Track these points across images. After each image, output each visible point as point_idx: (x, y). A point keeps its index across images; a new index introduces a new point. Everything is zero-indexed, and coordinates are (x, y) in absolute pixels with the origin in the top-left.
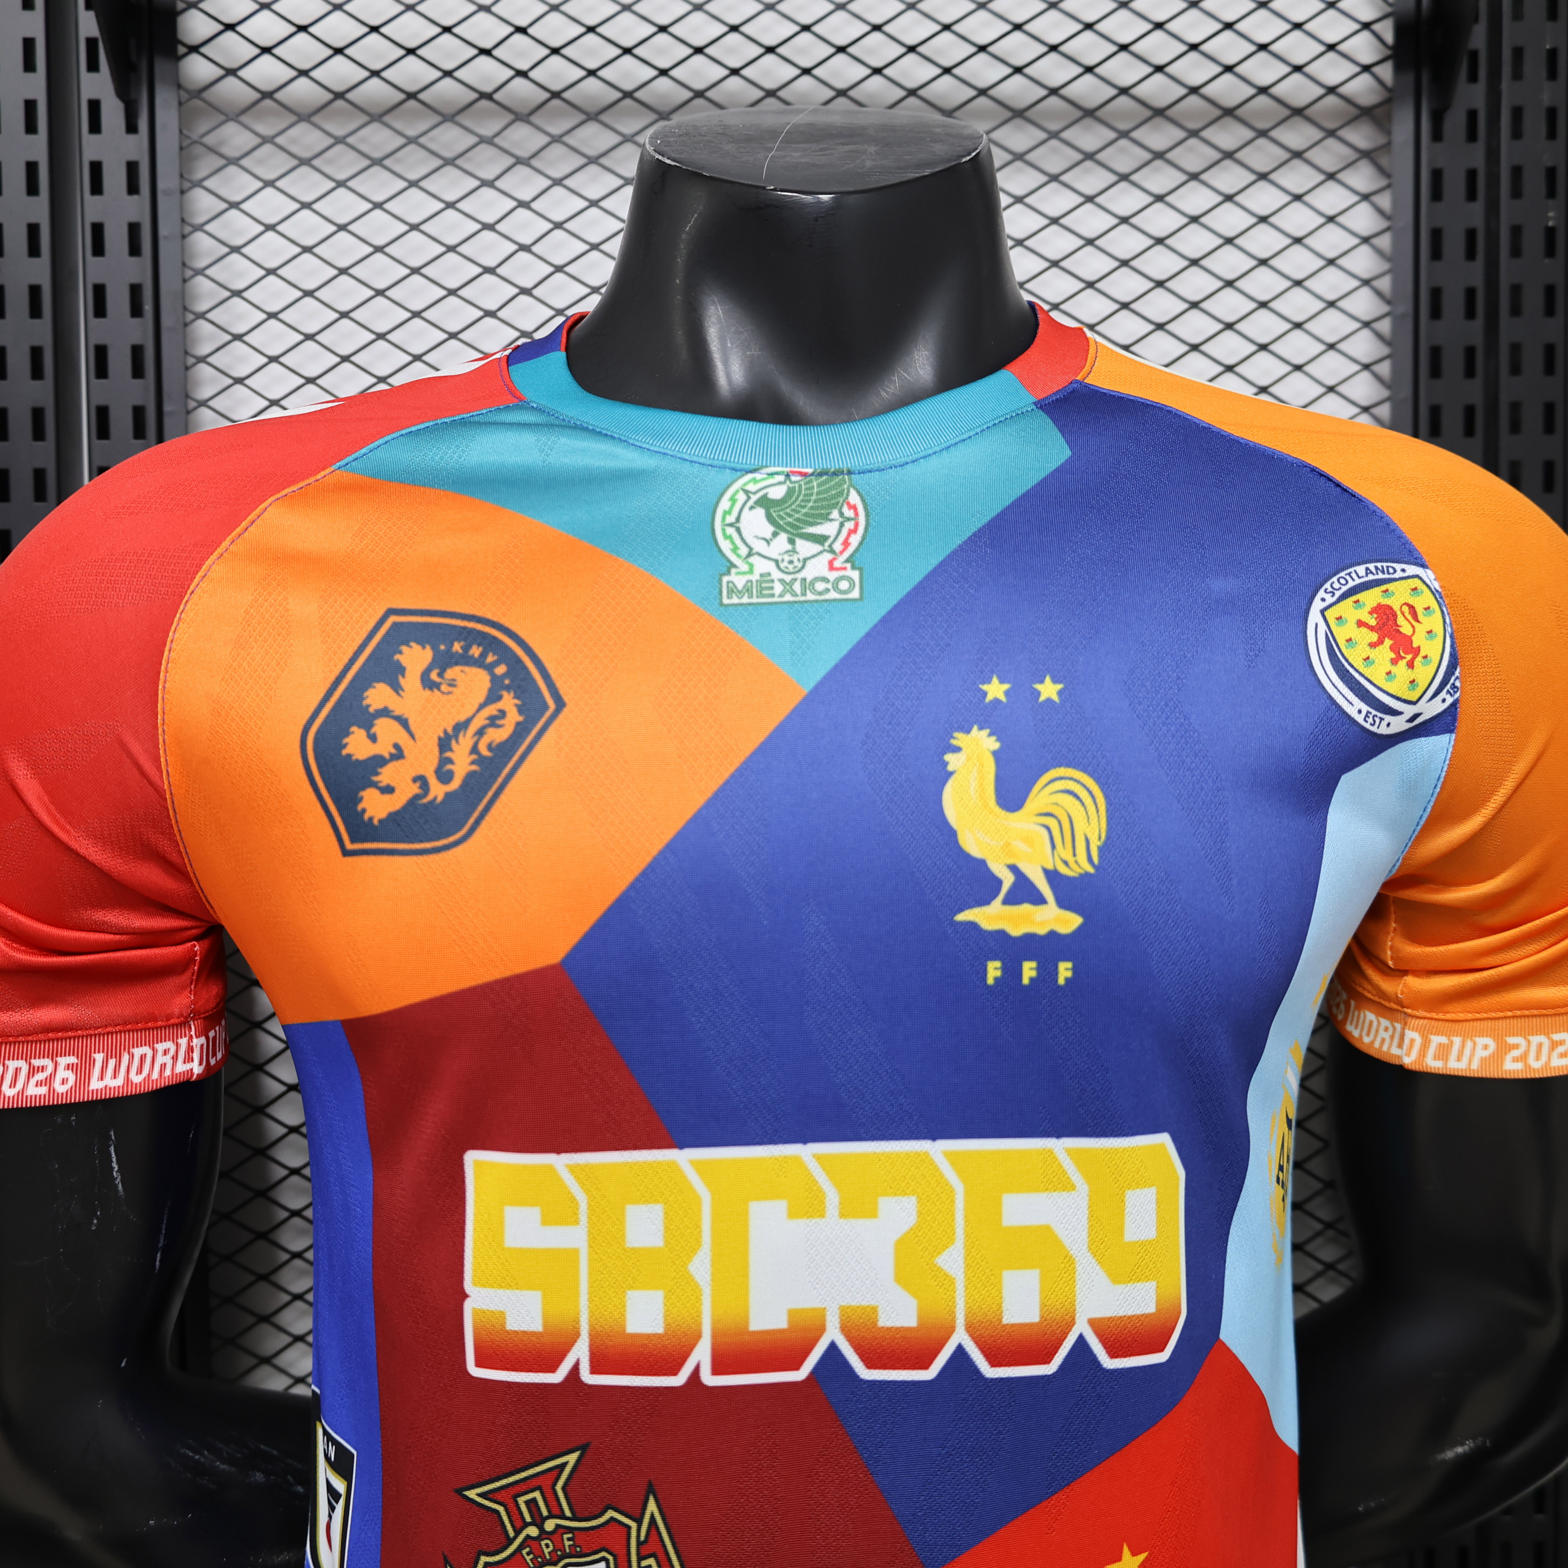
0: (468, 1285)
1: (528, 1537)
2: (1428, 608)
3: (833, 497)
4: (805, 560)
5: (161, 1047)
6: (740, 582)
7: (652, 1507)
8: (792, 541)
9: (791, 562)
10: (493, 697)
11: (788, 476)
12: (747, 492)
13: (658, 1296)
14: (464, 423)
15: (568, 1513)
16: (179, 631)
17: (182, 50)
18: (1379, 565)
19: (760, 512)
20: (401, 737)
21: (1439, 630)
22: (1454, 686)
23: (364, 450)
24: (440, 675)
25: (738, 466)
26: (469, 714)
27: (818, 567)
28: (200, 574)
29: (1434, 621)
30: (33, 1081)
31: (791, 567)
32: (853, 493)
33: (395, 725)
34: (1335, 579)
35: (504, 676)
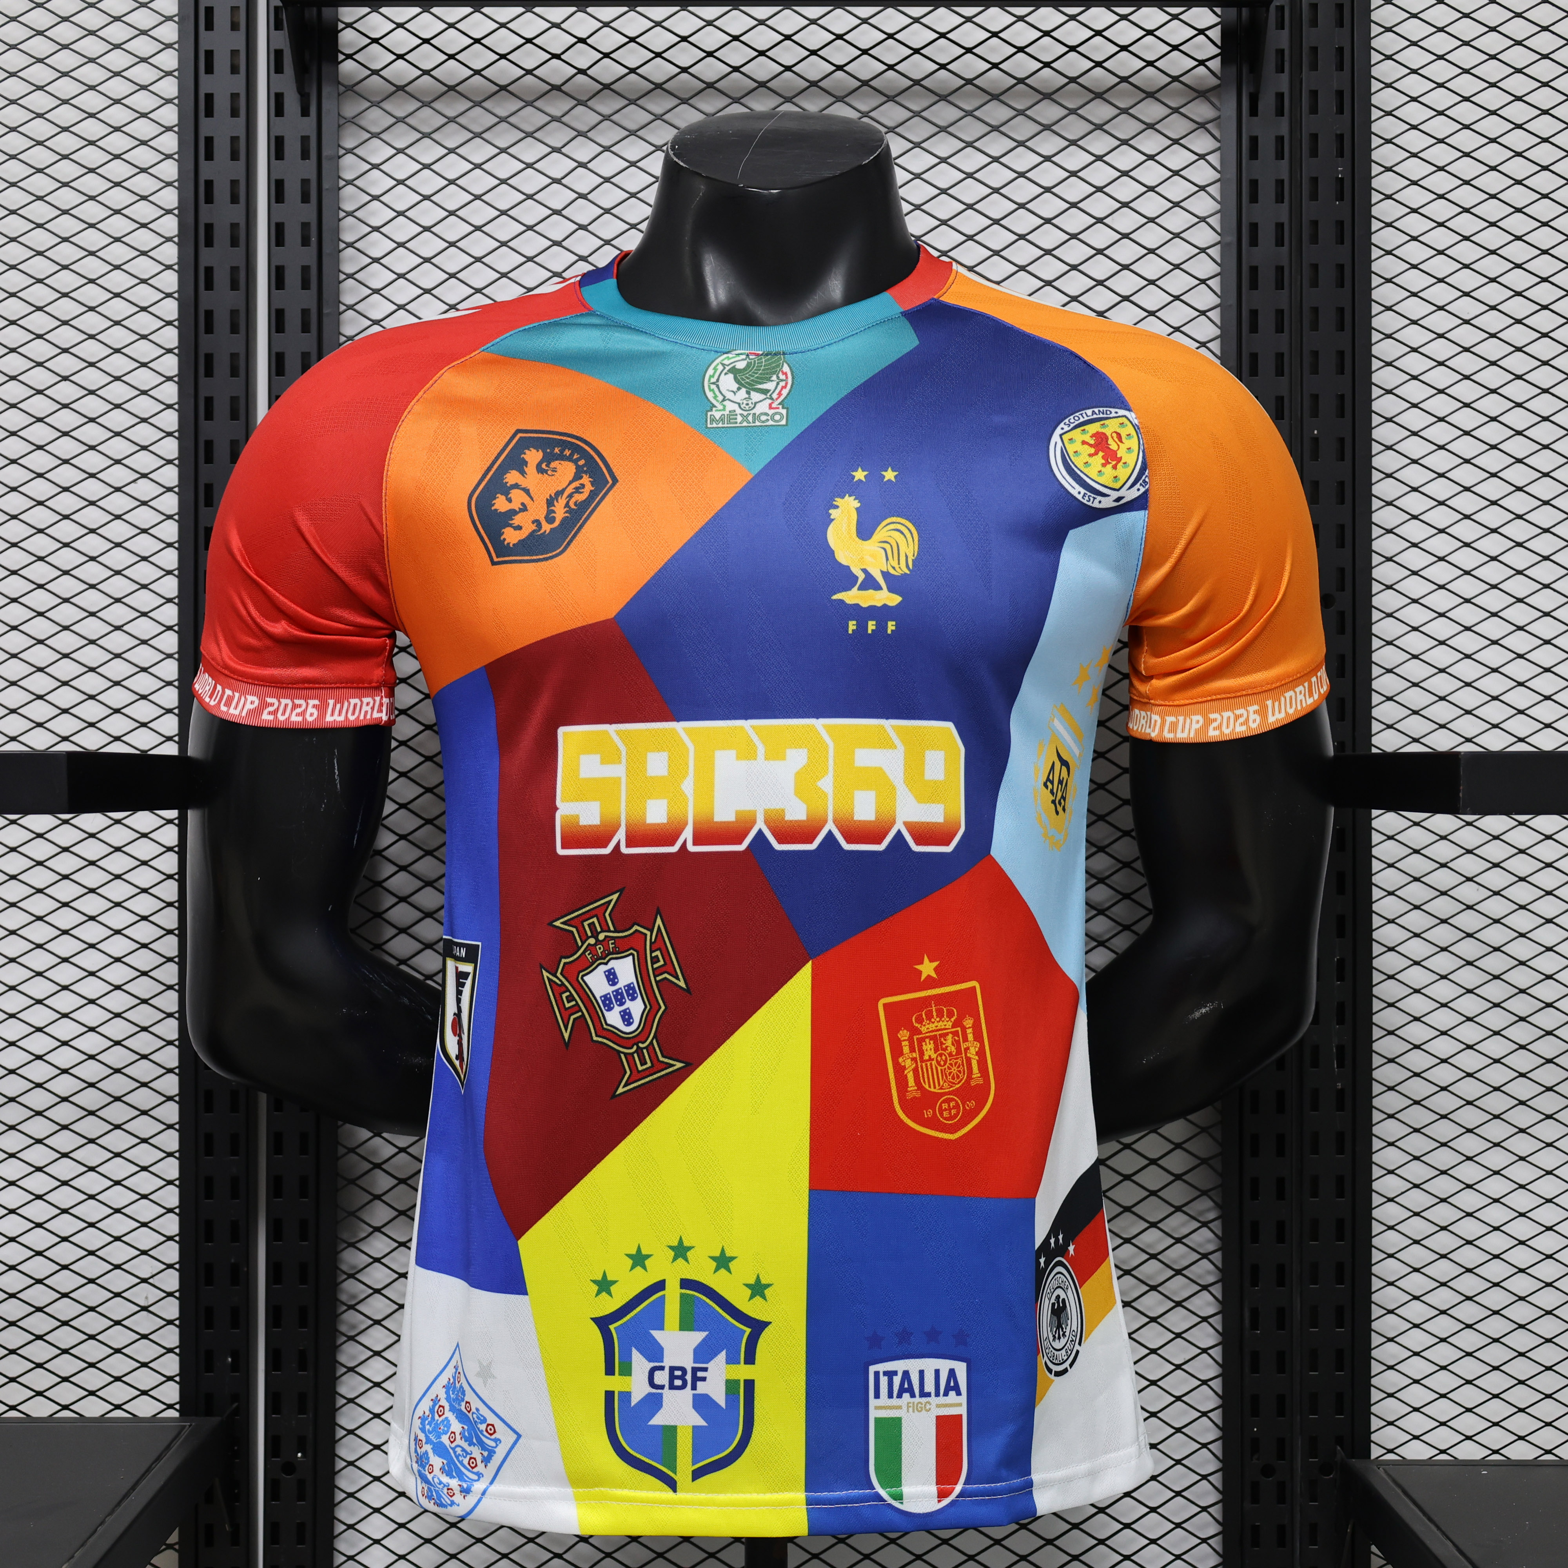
0: (558, 803)
1: (589, 944)
2: (1129, 435)
3: (773, 368)
4: (756, 403)
5: (365, 700)
6: (717, 415)
7: (659, 921)
8: (748, 393)
9: (747, 404)
10: (577, 477)
11: (748, 355)
12: (723, 365)
13: (664, 802)
14: (556, 324)
15: (612, 929)
16: (396, 442)
17: (341, 57)
18: (1101, 409)
19: (731, 376)
20: (526, 500)
21: (1135, 447)
22: (1144, 481)
23: (498, 340)
24: (547, 466)
25: (718, 350)
26: (564, 486)
27: (763, 407)
28: (407, 410)
29: (1133, 443)
30: (294, 713)
31: (747, 407)
32: (785, 365)
33: (522, 492)
34: (1072, 417)
35: (583, 466)
